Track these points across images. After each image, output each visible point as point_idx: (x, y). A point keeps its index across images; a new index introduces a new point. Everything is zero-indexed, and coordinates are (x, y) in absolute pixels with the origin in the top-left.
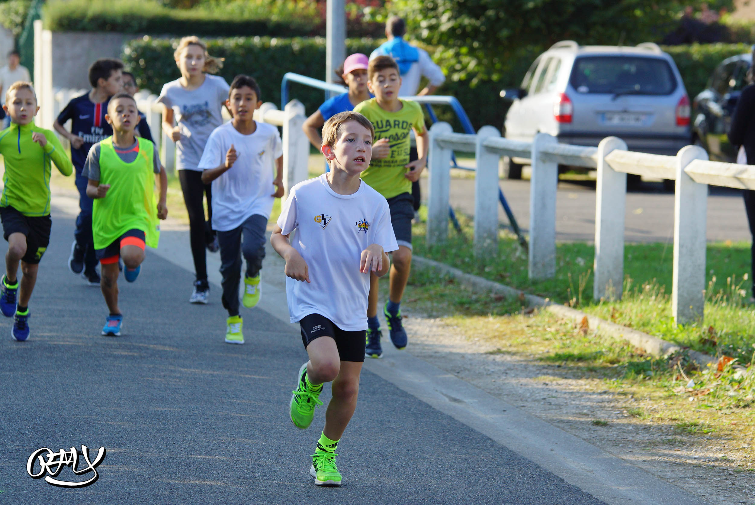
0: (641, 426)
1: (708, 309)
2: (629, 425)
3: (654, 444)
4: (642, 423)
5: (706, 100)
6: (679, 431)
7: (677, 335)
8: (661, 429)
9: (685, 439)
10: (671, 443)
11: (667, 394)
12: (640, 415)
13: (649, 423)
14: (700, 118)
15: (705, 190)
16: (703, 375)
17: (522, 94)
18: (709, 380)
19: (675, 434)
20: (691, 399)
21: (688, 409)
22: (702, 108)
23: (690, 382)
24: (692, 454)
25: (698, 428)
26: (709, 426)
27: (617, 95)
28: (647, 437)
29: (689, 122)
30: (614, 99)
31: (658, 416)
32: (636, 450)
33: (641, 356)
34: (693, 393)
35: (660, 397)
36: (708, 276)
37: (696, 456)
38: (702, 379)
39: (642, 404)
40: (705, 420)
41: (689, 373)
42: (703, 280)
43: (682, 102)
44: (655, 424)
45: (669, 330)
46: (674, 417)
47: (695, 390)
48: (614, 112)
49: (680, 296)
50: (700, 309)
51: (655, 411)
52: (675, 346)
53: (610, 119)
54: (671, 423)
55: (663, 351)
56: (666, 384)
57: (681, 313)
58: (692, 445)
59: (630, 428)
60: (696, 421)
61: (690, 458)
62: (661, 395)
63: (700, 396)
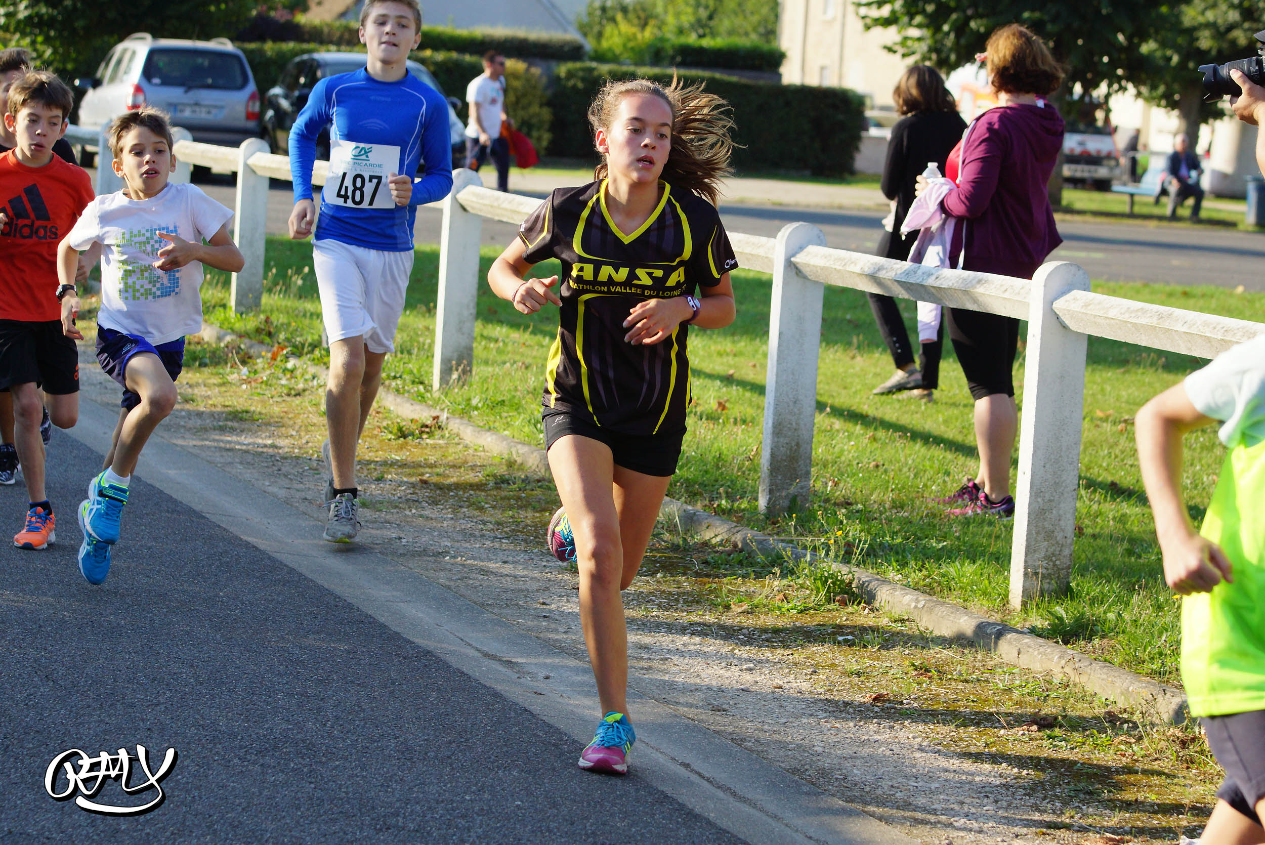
0: (194, 411)
1: (265, 299)
2: (182, 410)
3: (205, 429)
4: (195, 408)
5: (277, 96)
6: (231, 417)
7: (234, 324)
8: (213, 415)
9: (236, 425)
10: (222, 429)
11: (220, 381)
12: (193, 401)
13: (202, 409)
14: (270, 113)
15: (266, 184)
16: (256, 364)
17: (97, 84)
18: (263, 369)
19: (227, 420)
20: (244, 386)
21: (242, 397)
22: (272, 104)
23: (244, 370)
24: (242, 439)
25: (249, 415)
26: (260, 413)
27: (189, 88)
28: (199, 422)
29: (259, 116)
30: (186, 92)
31: (210, 402)
32: (187, 435)
33: (198, 343)
34: (247, 381)
35: (214, 384)
36: (267, 267)
37: (246, 442)
38: (256, 367)
39: (196, 391)
40: (256, 407)
41: (244, 363)
42: (261, 271)
43: (252, 97)
44: (208, 410)
45: (226, 319)
46: (227, 403)
47: (248, 377)
48: (185, 105)
49: (238, 285)
50: (258, 299)
51: (209, 397)
52: (230, 334)
53: (182, 111)
54: (223, 409)
55: (220, 339)
56: (221, 371)
57: (239, 303)
58: (242, 431)
59: (183, 413)
60: (248, 408)
61: (239, 444)
62: (215, 382)
63: (253, 384)
